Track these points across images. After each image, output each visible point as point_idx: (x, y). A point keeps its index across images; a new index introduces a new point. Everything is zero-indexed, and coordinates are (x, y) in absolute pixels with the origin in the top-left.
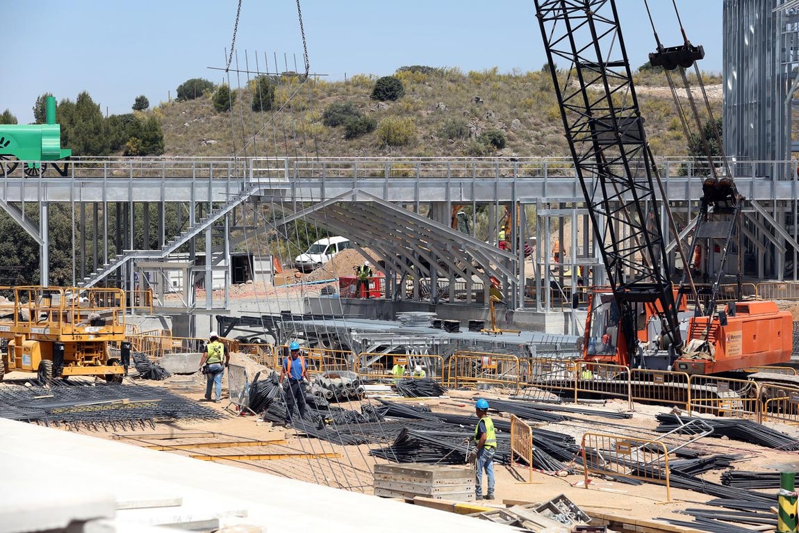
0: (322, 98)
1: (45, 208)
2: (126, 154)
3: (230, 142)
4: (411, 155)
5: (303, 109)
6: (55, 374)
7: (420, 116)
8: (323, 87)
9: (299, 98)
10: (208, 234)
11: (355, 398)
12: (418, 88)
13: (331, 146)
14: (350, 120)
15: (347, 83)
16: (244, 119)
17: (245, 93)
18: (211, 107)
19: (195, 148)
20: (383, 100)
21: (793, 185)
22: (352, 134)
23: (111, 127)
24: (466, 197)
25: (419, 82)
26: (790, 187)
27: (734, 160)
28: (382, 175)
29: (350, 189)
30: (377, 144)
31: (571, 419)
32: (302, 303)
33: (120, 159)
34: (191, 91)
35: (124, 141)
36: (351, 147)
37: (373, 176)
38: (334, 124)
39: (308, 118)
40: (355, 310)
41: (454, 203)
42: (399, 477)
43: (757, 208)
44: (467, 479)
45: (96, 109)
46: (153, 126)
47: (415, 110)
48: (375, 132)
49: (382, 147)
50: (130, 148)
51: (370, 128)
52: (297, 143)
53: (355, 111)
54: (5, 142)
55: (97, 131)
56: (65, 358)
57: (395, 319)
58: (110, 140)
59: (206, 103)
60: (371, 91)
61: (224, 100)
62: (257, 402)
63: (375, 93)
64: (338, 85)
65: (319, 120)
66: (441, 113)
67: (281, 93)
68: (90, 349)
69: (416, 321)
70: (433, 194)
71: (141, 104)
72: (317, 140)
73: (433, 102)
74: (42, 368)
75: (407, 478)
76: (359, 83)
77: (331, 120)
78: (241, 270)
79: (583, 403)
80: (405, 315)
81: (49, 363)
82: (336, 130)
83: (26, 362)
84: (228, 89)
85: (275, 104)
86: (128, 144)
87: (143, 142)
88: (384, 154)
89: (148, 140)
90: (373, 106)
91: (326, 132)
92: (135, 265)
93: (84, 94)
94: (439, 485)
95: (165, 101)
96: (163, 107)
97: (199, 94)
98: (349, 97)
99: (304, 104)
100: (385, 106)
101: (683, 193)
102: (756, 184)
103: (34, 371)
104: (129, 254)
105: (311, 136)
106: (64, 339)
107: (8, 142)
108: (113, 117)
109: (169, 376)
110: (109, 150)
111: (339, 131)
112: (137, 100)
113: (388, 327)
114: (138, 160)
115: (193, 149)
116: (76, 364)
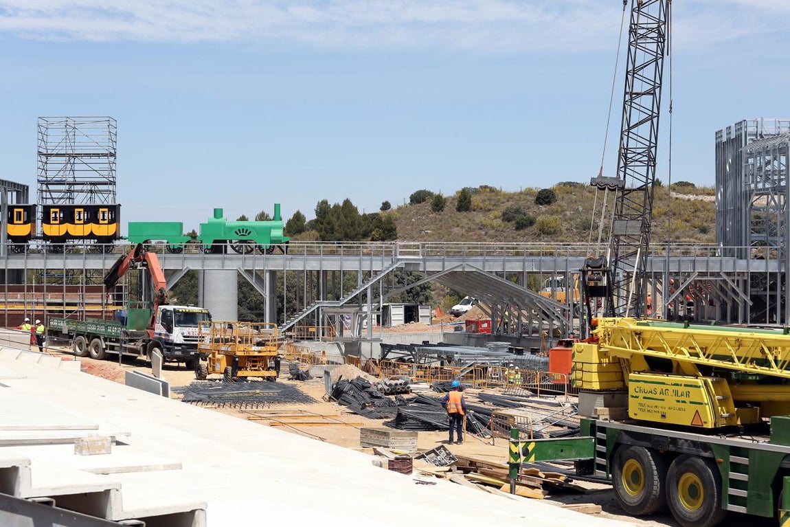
0: (503, 203)
1: (268, 274)
2: (373, 240)
3: (440, 231)
4: (557, 241)
5: (489, 210)
6: (233, 375)
7: (565, 215)
8: (505, 195)
9: (488, 202)
10: (369, 292)
11: (406, 392)
12: (566, 197)
13: (505, 234)
14: (518, 217)
15: (521, 193)
16: (450, 216)
17: (453, 199)
18: (430, 208)
19: (417, 235)
20: (542, 204)
21: (748, 261)
22: (520, 226)
23: (363, 222)
24: (536, 268)
25: (567, 193)
26: (746, 263)
27: (722, 245)
28: (538, 254)
29: (461, 263)
30: (535, 234)
31: (525, 406)
32: (442, 336)
33: (369, 243)
34: (418, 198)
35: (371, 231)
36: (518, 235)
37: (531, 254)
38: (509, 220)
39: (491, 216)
40: (473, 341)
41: (529, 272)
42: (373, 435)
43: (725, 277)
44: (412, 438)
45: (355, 210)
46: (390, 220)
47: (562, 211)
48: (535, 226)
49: (539, 235)
50: (374, 235)
51: (531, 223)
52: (483, 233)
53: (523, 212)
54: (248, 232)
55: (353, 224)
56: (239, 366)
57: (485, 346)
58: (362, 230)
59: (427, 206)
60: (535, 198)
61: (438, 203)
62: (338, 394)
63: (537, 200)
64: (514, 194)
65: (499, 218)
66: (579, 213)
67: (475, 200)
68: (255, 361)
69: (497, 348)
70: (515, 266)
71: (386, 206)
72: (497, 231)
73: (575, 206)
74: (226, 372)
75: (377, 436)
76: (529, 192)
77: (507, 217)
78: (410, 316)
79: (543, 397)
80: (491, 344)
81: (230, 368)
82: (509, 224)
83: (217, 369)
84: (441, 197)
85: (472, 207)
86: (373, 233)
87: (384, 232)
88: (540, 240)
89: (386, 230)
90: (535, 208)
91: (503, 225)
92: (322, 310)
93: (347, 200)
94: (394, 440)
95: (401, 204)
96: (399, 209)
97: (424, 200)
98: (520, 202)
99: (491, 207)
100: (543, 208)
101: (677, 267)
102: (723, 262)
103: (222, 373)
104: (318, 303)
105: (493, 228)
106: (238, 354)
107: (250, 232)
108: (364, 215)
109: (312, 378)
110: (360, 236)
111: (512, 225)
112: (383, 204)
113: (479, 351)
114: (379, 243)
115: (416, 236)
116: (246, 369)
